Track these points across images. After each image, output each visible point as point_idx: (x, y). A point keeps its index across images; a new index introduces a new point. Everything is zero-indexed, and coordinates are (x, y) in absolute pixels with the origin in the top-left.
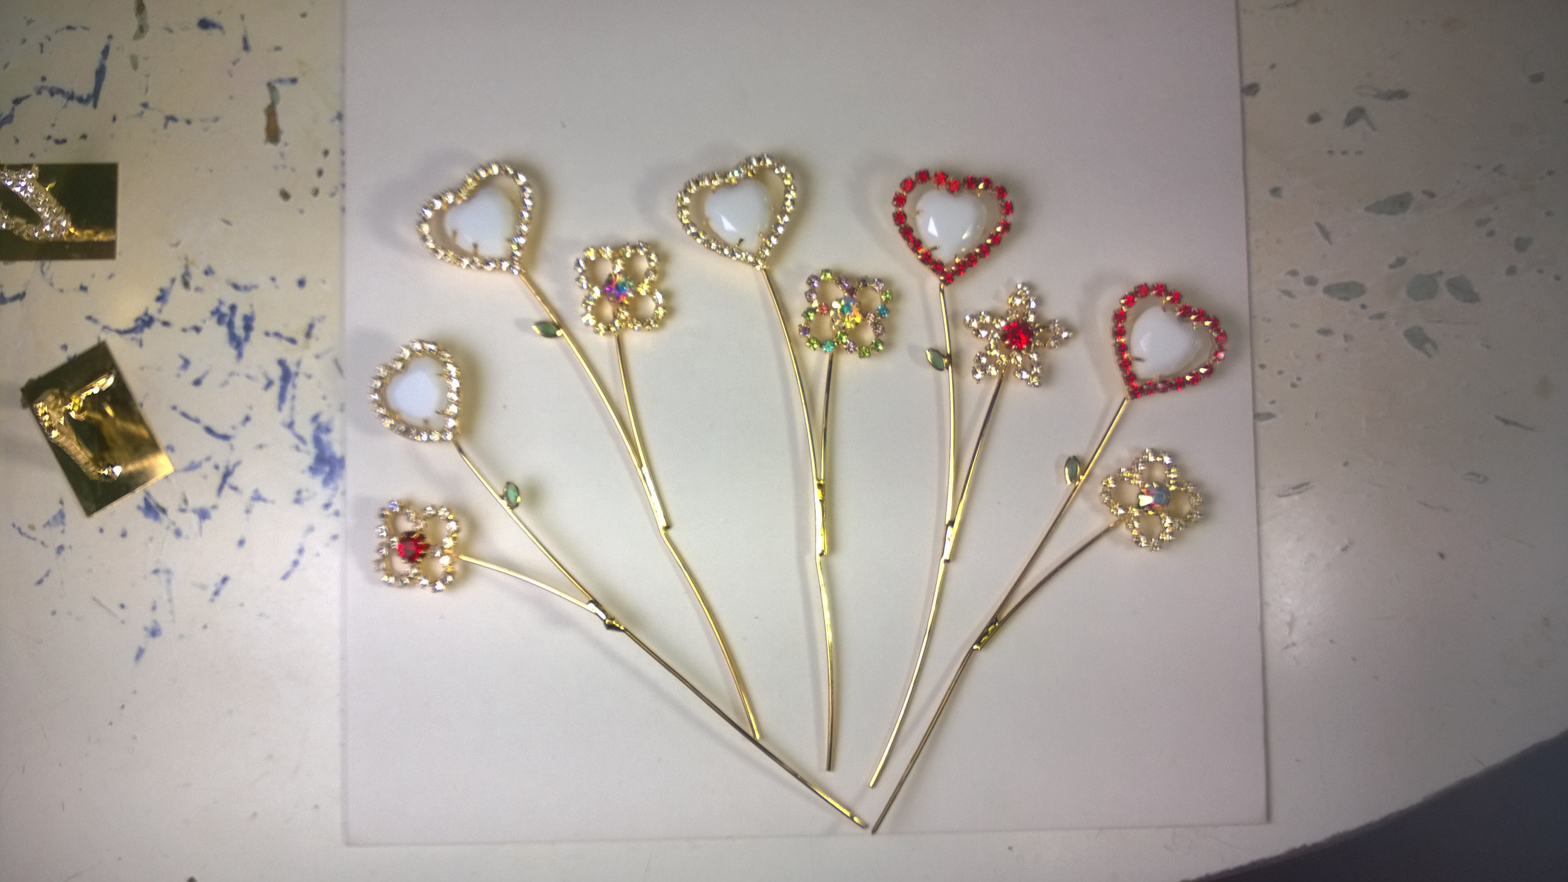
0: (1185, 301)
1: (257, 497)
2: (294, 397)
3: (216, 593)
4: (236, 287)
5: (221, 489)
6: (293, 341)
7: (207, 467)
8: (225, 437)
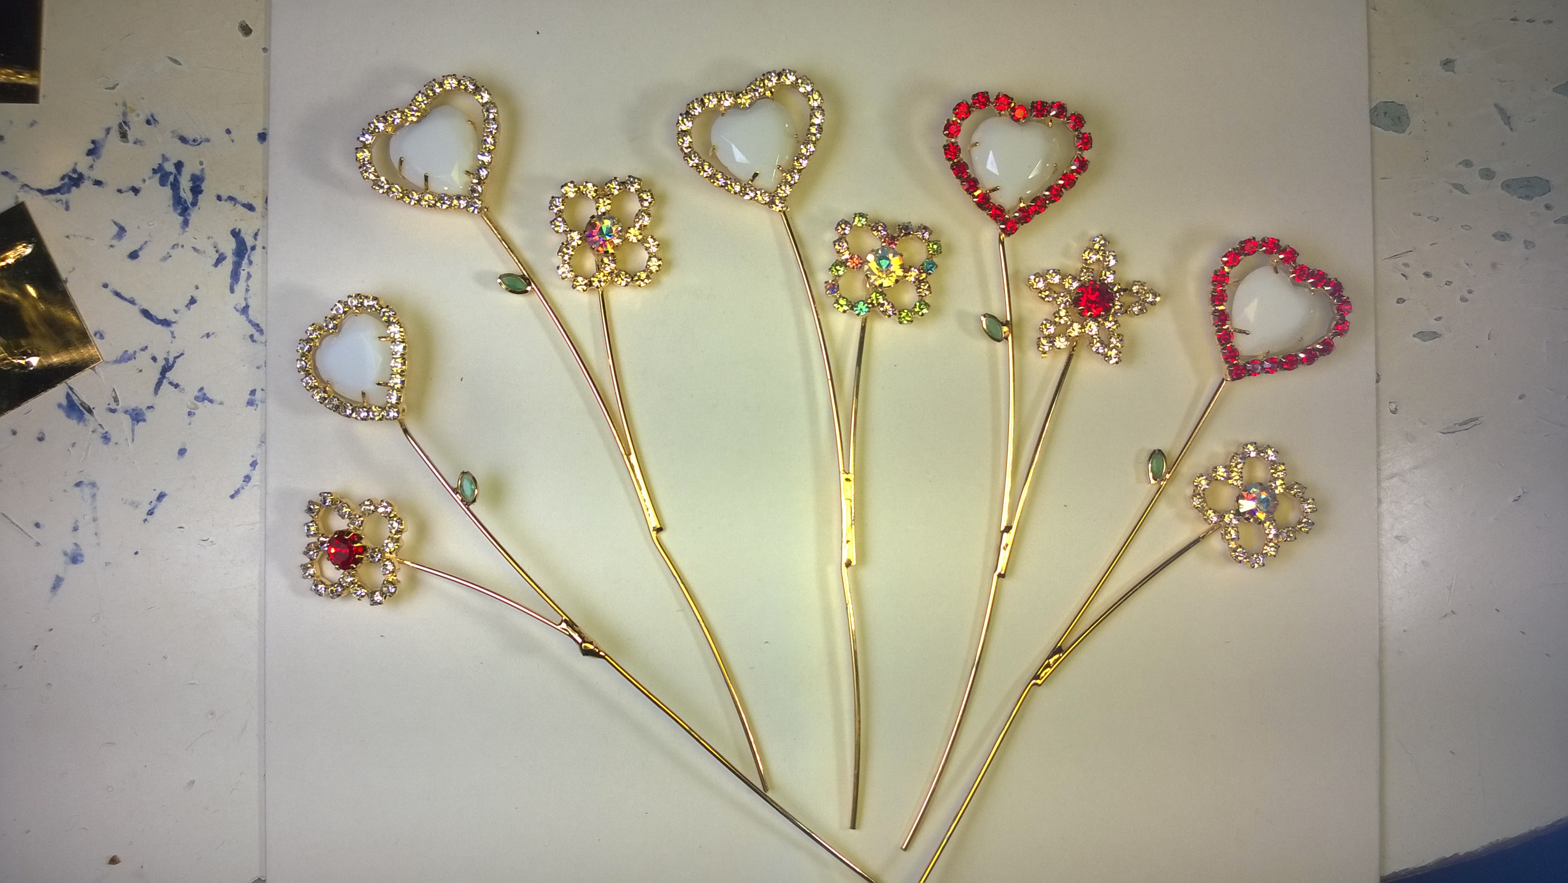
0: (1300, 260)
1: (202, 397)
2: (249, 276)
3: (151, 513)
4: (183, 140)
5: (159, 384)
6: (250, 207)
7: (143, 359)
8: (166, 323)
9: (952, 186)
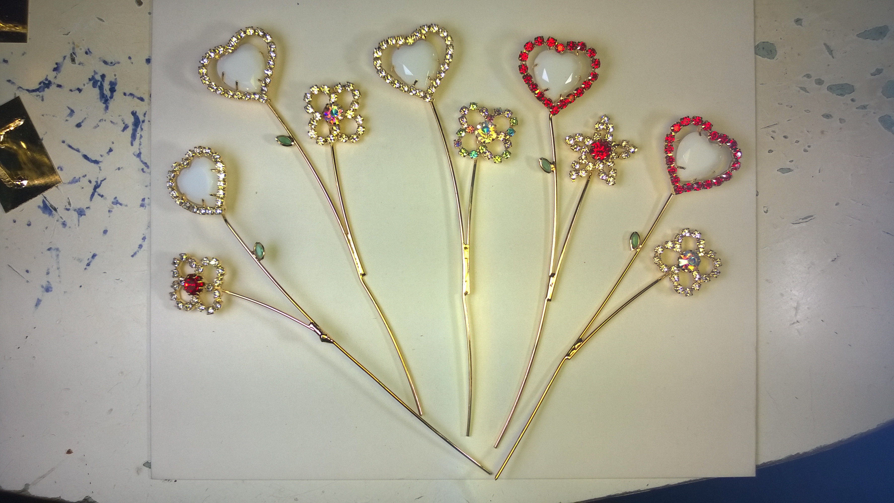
0: (714, 129)
1: (116, 202)
2: (141, 137)
3: (88, 265)
4: (105, 62)
5: (93, 195)
6: (142, 99)
7: (84, 182)
8: (96, 162)
9: (523, 88)
